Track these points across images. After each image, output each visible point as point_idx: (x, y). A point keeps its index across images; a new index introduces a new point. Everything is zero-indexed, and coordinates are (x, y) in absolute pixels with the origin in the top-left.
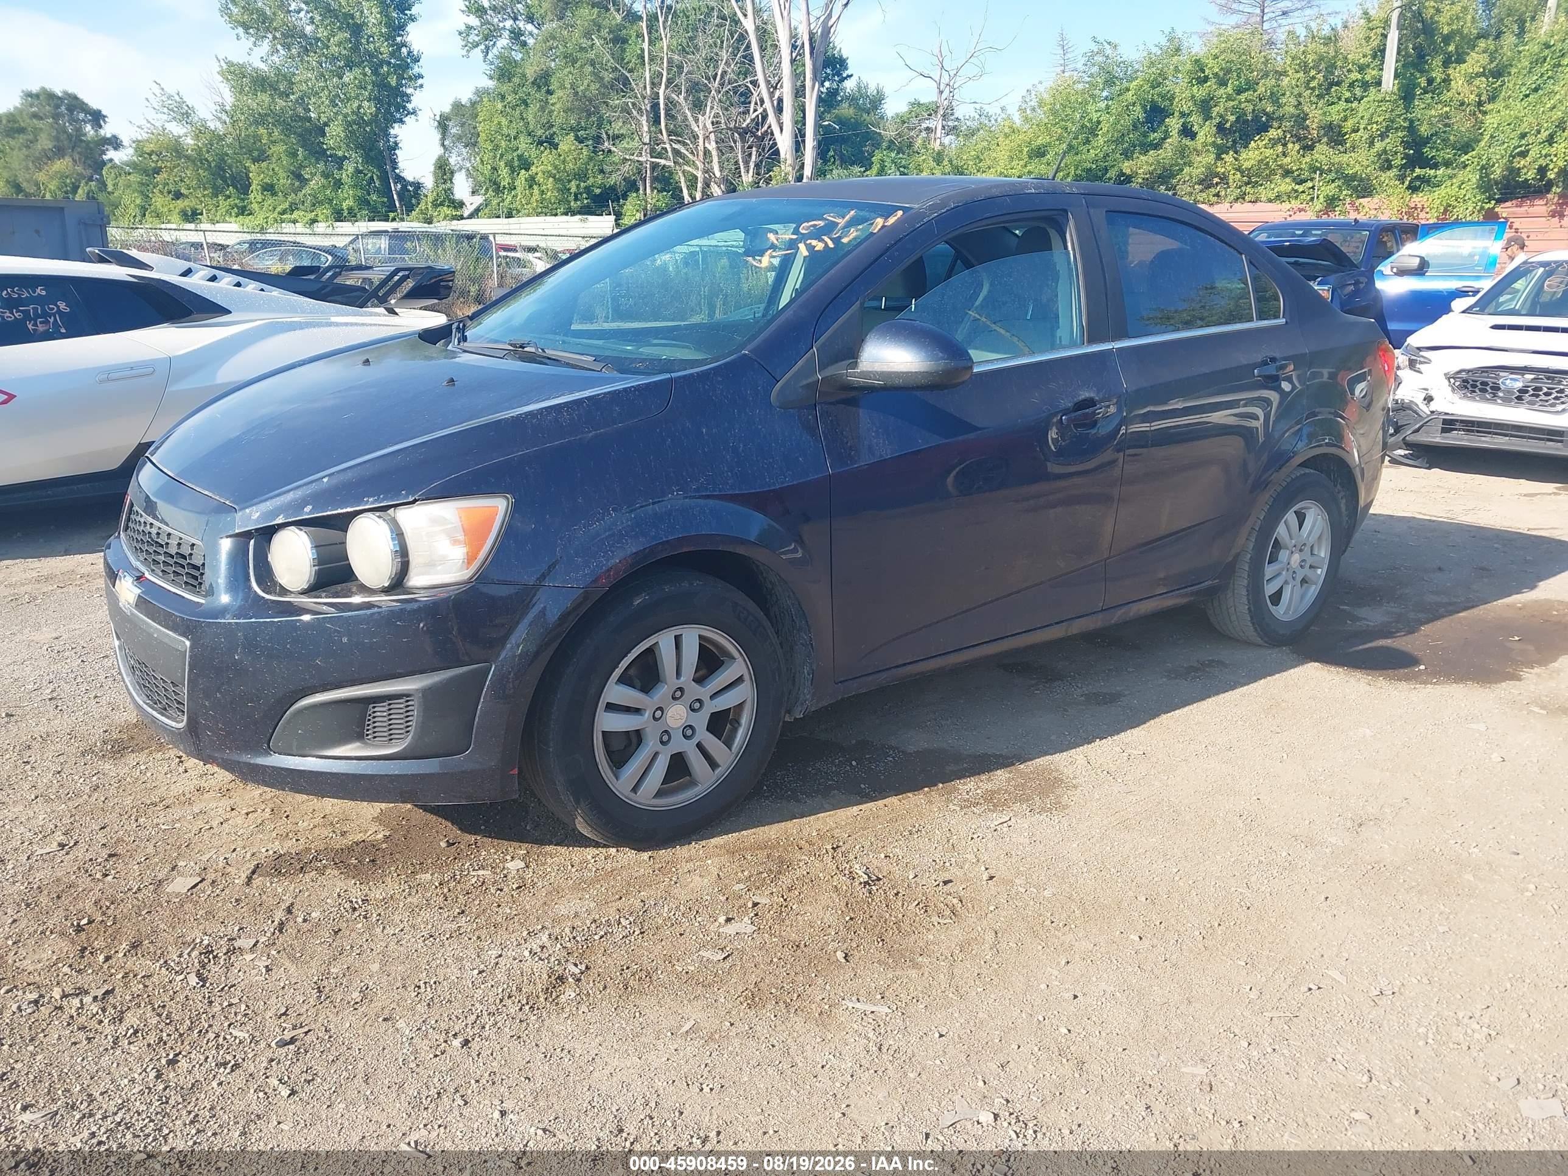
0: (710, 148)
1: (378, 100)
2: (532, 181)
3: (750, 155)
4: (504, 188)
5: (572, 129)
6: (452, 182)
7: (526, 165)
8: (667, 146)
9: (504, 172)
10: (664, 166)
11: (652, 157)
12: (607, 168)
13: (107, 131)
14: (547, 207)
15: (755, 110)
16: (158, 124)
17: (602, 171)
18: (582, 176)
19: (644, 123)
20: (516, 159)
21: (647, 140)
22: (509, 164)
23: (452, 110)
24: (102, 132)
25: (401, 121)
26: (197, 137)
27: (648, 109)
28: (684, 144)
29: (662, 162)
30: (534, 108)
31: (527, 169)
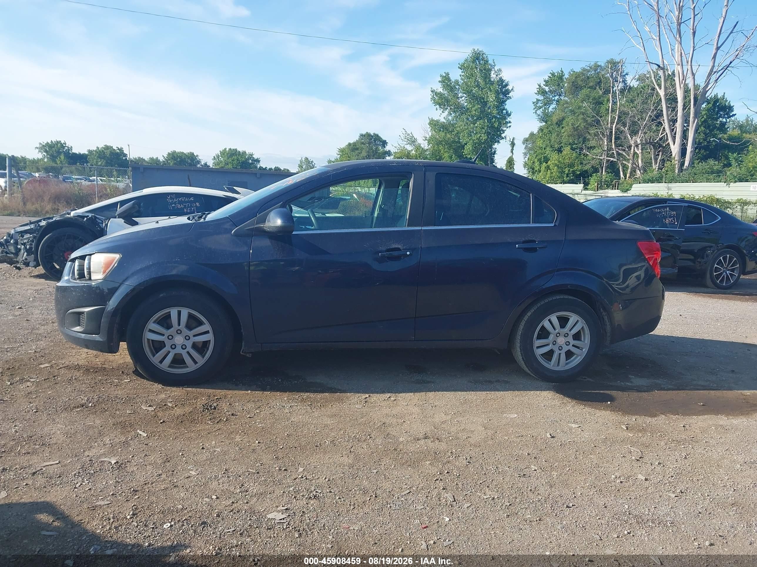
0: (638, 152)
1: (488, 134)
2: (548, 168)
3: (658, 155)
4: (536, 171)
5: (570, 144)
6: (513, 168)
7: (546, 160)
8: (615, 152)
9: (537, 164)
10: (612, 161)
11: (607, 157)
12: (584, 162)
13: (387, 148)
14: (553, 180)
15: (662, 134)
16: (402, 146)
17: (582, 163)
18: (571, 165)
19: (605, 141)
20: (543, 158)
21: (606, 149)
22: (539, 160)
23: (529, 136)
24: (385, 149)
25: (499, 142)
26: (416, 151)
27: (608, 134)
28: (624, 150)
29: (612, 159)
30: (554, 135)
31: (547, 163)
